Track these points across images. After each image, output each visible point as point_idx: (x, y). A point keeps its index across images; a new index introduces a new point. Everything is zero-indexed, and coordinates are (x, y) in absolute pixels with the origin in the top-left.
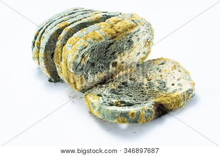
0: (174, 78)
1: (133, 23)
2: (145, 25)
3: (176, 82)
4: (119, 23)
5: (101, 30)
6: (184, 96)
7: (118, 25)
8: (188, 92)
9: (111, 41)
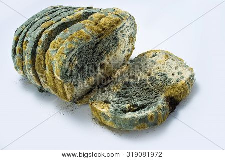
0: (171, 68)
1: (118, 18)
2: (130, 20)
3: (176, 72)
4: (104, 19)
5: (87, 28)
6: (188, 84)
7: (103, 20)
8: (190, 79)
9: (98, 40)
